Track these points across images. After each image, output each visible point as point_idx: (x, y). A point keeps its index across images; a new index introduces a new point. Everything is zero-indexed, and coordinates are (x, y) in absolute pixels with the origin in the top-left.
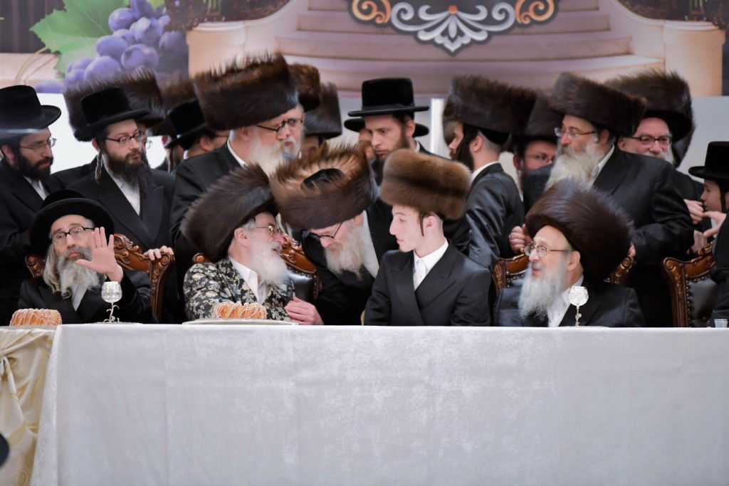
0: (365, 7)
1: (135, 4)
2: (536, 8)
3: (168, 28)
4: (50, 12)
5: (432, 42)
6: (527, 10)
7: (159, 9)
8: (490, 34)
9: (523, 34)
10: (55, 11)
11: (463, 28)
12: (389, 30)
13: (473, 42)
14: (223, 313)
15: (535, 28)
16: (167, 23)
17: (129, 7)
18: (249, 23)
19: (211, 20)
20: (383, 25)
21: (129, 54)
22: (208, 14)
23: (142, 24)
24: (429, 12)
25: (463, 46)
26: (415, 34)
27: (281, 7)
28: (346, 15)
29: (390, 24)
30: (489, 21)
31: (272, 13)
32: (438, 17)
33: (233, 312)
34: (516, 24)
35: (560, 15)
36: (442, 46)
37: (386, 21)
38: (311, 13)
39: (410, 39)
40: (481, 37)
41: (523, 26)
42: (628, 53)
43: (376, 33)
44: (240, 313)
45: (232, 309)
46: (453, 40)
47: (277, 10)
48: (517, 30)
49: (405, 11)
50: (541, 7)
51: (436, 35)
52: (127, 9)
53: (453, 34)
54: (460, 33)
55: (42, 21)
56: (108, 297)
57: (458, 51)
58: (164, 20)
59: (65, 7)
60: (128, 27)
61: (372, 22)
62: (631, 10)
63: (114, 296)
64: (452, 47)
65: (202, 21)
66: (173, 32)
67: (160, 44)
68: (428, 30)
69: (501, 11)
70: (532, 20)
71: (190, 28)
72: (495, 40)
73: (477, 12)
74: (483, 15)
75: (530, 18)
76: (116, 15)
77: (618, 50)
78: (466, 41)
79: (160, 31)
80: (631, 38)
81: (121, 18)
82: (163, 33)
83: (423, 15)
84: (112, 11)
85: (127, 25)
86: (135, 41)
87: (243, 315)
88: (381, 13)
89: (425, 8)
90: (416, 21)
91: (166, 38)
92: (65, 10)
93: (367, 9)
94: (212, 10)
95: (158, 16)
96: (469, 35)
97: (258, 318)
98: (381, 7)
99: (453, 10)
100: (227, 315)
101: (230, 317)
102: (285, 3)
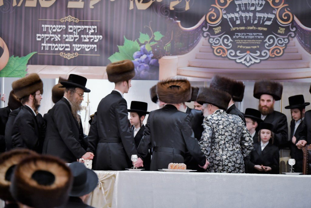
0: (218, 51)
1: (142, 50)
2: (277, 51)
3: (152, 58)
4: (115, 53)
5: (241, 63)
6: (274, 52)
7: (150, 52)
8: (261, 60)
9: (272, 60)
10: (116, 52)
11: (252, 58)
12: (226, 59)
13: (255, 63)
14: (172, 167)
15: (276, 58)
16: (152, 56)
17: (140, 51)
18: (179, 56)
19: (167, 55)
20: (224, 57)
21: (140, 66)
22: (166, 53)
23: (144, 57)
24: (240, 53)
25: (252, 64)
26: (235, 60)
27: (190, 51)
28: (212, 54)
29: (227, 57)
30: (261, 56)
31: (187, 53)
32: (243, 55)
33: (175, 167)
34: (270, 57)
35: (285, 54)
36: (244, 64)
37: (225, 56)
38: (200, 53)
39: (234, 62)
40: (258, 61)
41: (272, 58)
42: (308, 67)
43: (222, 60)
44: (177, 167)
45: (175, 166)
46: (248, 62)
47: (189, 52)
48: (270, 59)
49: (232, 52)
50: (278, 51)
51: (242, 60)
52: (140, 52)
53: (248, 60)
54: (251, 60)
55: (112, 56)
56: (134, 160)
57: (250, 66)
58: (151, 55)
59: (120, 51)
60: (139, 58)
61: (221, 56)
62: (309, 53)
63: (136, 160)
64: (248, 65)
65: (164, 56)
66: (154, 59)
67: (150, 63)
68: (240, 59)
69: (264, 53)
70: (275, 56)
71: (160, 58)
72: (262, 62)
73: (256, 53)
74: (258, 54)
75: (274, 54)
76: (136, 54)
77: (305, 66)
78: (253, 63)
79: (150, 59)
80: (309, 62)
81: (138, 55)
82: (151, 59)
83: (238, 54)
84: (134, 52)
85: (139, 57)
86: (141, 62)
87: (179, 168)
88: (224, 53)
89: (239, 51)
90: (236, 56)
91: (152, 61)
92: (119, 52)
93: (219, 52)
94: (167, 52)
95: (149, 54)
96: (254, 61)
97: (184, 169)
98: (224, 51)
99: (248, 52)
100: (173, 168)
101: (174, 168)
102: (191, 50)
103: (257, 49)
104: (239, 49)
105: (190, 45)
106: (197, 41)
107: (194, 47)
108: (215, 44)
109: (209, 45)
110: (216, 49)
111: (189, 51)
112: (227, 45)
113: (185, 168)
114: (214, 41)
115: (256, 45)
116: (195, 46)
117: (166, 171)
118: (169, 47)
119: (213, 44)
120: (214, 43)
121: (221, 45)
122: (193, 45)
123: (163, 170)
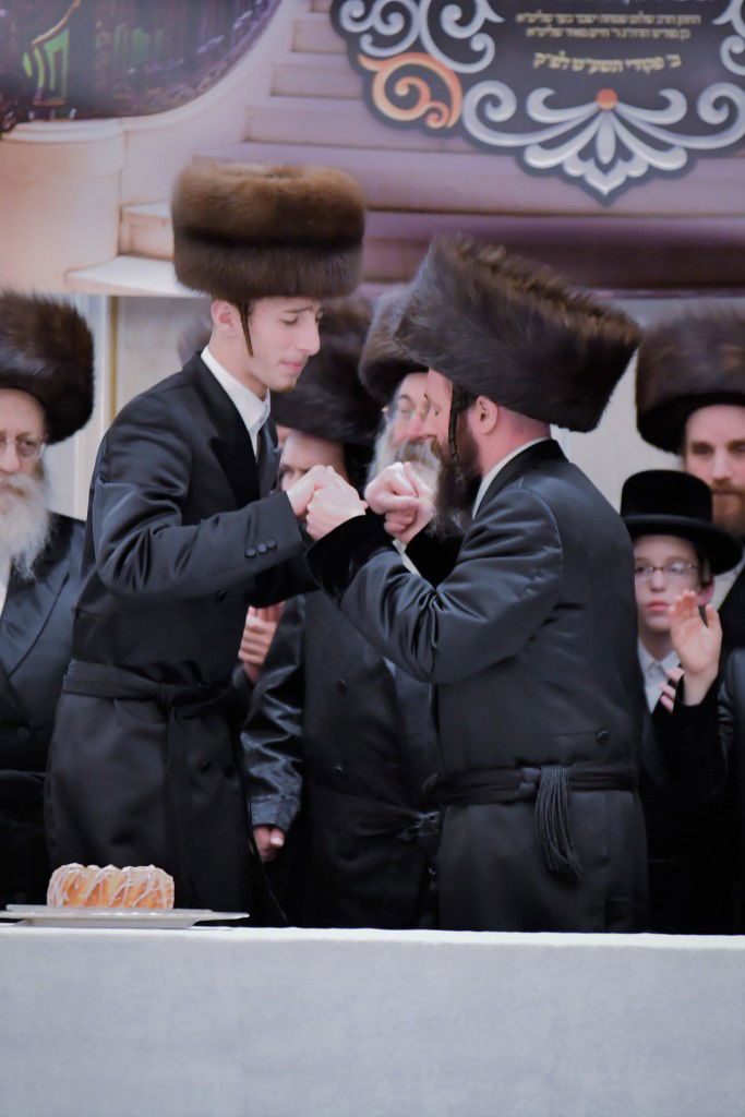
0: (401, 90)
5: (557, 171)
8: (693, 156)
11: (630, 141)
12: (458, 142)
13: (654, 173)
14: (72, 890)
18: (131, 124)
19: (44, 115)
20: (443, 133)
22: (37, 102)
24: (550, 103)
25: (631, 182)
26: (518, 153)
27: (206, 87)
28: (358, 107)
29: (459, 129)
30: (691, 125)
31: (185, 100)
32: (570, 116)
36: (580, 182)
37: (452, 123)
38: (276, 102)
39: (507, 166)
40: (671, 162)
44: (112, 893)
46: (605, 168)
47: (198, 95)
49: (495, 101)
51: (567, 156)
53: (606, 154)
54: (623, 153)
57: (618, 192)
61: (419, 125)
64: (605, 185)
65: (24, 119)
68: (548, 145)
69: (718, 104)
72: (704, 169)
73: (662, 104)
74: (677, 111)
78: (636, 171)
83: (538, 111)
87: (119, 901)
88: (440, 105)
89: (542, 94)
90: (521, 122)
93: (406, 97)
94: (47, 94)
96: (645, 157)
97: (155, 906)
98: (440, 92)
99: (607, 101)
100: (84, 896)
101: (89, 903)
102: (216, 78)
103: (667, 78)
104: (545, 77)
105: (202, 50)
106: (253, 18)
107: (231, 63)
108: (381, 41)
109: (340, 44)
110: (384, 72)
111: (197, 89)
112: (459, 50)
113: (168, 897)
114: (374, 20)
115: (661, 47)
116: (238, 57)
117: (30, 922)
118: (58, 55)
119: (366, 43)
120: (372, 31)
121: (418, 47)
122: (226, 45)
123: (14, 911)
